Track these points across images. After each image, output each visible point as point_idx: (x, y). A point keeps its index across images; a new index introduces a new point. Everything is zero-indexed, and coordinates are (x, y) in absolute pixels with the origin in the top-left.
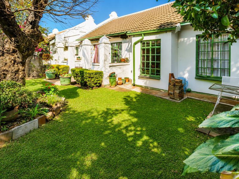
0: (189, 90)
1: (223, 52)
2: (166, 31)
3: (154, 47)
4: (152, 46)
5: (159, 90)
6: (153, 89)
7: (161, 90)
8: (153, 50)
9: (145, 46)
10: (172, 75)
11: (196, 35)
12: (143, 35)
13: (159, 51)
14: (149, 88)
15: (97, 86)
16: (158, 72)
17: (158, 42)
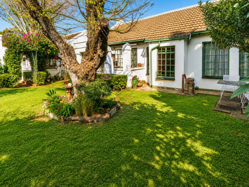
0: (197, 88)
1: (224, 56)
2: (180, 39)
3: (169, 53)
4: (167, 51)
5: (173, 89)
6: (168, 88)
7: (175, 89)
8: (168, 55)
9: (161, 52)
10: (184, 76)
11: (203, 42)
12: (159, 42)
13: (173, 56)
14: (165, 88)
15: (123, 88)
16: (173, 74)
17: (173, 48)
